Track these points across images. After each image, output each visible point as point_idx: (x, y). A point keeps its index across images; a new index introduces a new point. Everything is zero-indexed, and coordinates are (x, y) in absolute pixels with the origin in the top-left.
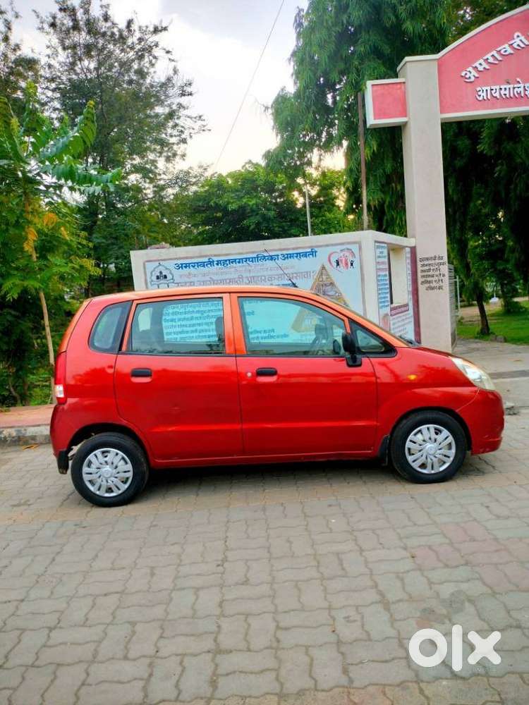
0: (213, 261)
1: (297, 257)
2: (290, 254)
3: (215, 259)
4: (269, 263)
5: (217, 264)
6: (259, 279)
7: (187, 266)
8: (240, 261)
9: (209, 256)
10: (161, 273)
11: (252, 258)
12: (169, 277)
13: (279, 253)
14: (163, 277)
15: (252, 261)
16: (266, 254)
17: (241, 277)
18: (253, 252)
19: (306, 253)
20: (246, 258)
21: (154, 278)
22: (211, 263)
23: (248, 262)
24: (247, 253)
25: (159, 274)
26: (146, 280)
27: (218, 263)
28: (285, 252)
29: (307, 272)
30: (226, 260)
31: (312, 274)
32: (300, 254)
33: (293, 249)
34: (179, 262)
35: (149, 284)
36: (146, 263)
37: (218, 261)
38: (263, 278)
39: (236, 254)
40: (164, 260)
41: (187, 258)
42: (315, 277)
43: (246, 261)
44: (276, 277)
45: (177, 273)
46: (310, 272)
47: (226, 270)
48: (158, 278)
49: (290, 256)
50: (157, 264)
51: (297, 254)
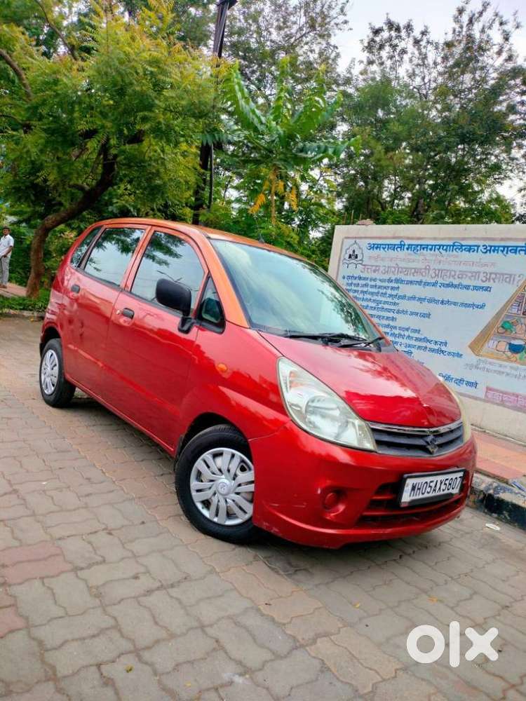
0: (404, 245)
1: (502, 251)
2: (495, 247)
3: (407, 242)
4: (465, 255)
5: (408, 249)
6: (448, 274)
7: (377, 247)
8: (433, 248)
9: (401, 237)
10: (354, 251)
11: (447, 246)
12: (359, 258)
13: (481, 243)
14: (353, 256)
15: (446, 250)
16: (464, 243)
17: (427, 269)
18: (450, 239)
19: (517, 247)
20: (440, 246)
21: (347, 256)
22: (401, 246)
23: (441, 250)
24: (443, 239)
25: (352, 253)
26: (340, 259)
27: (410, 247)
28: (487, 243)
29: (511, 275)
30: (417, 245)
31: (517, 278)
32: (508, 247)
33: (502, 239)
34: (372, 242)
35: (341, 262)
36: (345, 240)
37: (409, 245)
38: (453, 273)
39: (430, 239)
40: (361, 238)
41: (380, 238)
42: (520, 284)
43: (439, 249)
44: (470, 275)
45: (368, 253)
46: (515, 275)
47: (413, 257)
48: (350, 257)
49: (493, 249)
50: (353, 241)
51: (504, 247)
